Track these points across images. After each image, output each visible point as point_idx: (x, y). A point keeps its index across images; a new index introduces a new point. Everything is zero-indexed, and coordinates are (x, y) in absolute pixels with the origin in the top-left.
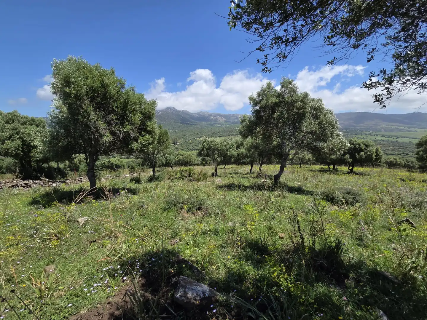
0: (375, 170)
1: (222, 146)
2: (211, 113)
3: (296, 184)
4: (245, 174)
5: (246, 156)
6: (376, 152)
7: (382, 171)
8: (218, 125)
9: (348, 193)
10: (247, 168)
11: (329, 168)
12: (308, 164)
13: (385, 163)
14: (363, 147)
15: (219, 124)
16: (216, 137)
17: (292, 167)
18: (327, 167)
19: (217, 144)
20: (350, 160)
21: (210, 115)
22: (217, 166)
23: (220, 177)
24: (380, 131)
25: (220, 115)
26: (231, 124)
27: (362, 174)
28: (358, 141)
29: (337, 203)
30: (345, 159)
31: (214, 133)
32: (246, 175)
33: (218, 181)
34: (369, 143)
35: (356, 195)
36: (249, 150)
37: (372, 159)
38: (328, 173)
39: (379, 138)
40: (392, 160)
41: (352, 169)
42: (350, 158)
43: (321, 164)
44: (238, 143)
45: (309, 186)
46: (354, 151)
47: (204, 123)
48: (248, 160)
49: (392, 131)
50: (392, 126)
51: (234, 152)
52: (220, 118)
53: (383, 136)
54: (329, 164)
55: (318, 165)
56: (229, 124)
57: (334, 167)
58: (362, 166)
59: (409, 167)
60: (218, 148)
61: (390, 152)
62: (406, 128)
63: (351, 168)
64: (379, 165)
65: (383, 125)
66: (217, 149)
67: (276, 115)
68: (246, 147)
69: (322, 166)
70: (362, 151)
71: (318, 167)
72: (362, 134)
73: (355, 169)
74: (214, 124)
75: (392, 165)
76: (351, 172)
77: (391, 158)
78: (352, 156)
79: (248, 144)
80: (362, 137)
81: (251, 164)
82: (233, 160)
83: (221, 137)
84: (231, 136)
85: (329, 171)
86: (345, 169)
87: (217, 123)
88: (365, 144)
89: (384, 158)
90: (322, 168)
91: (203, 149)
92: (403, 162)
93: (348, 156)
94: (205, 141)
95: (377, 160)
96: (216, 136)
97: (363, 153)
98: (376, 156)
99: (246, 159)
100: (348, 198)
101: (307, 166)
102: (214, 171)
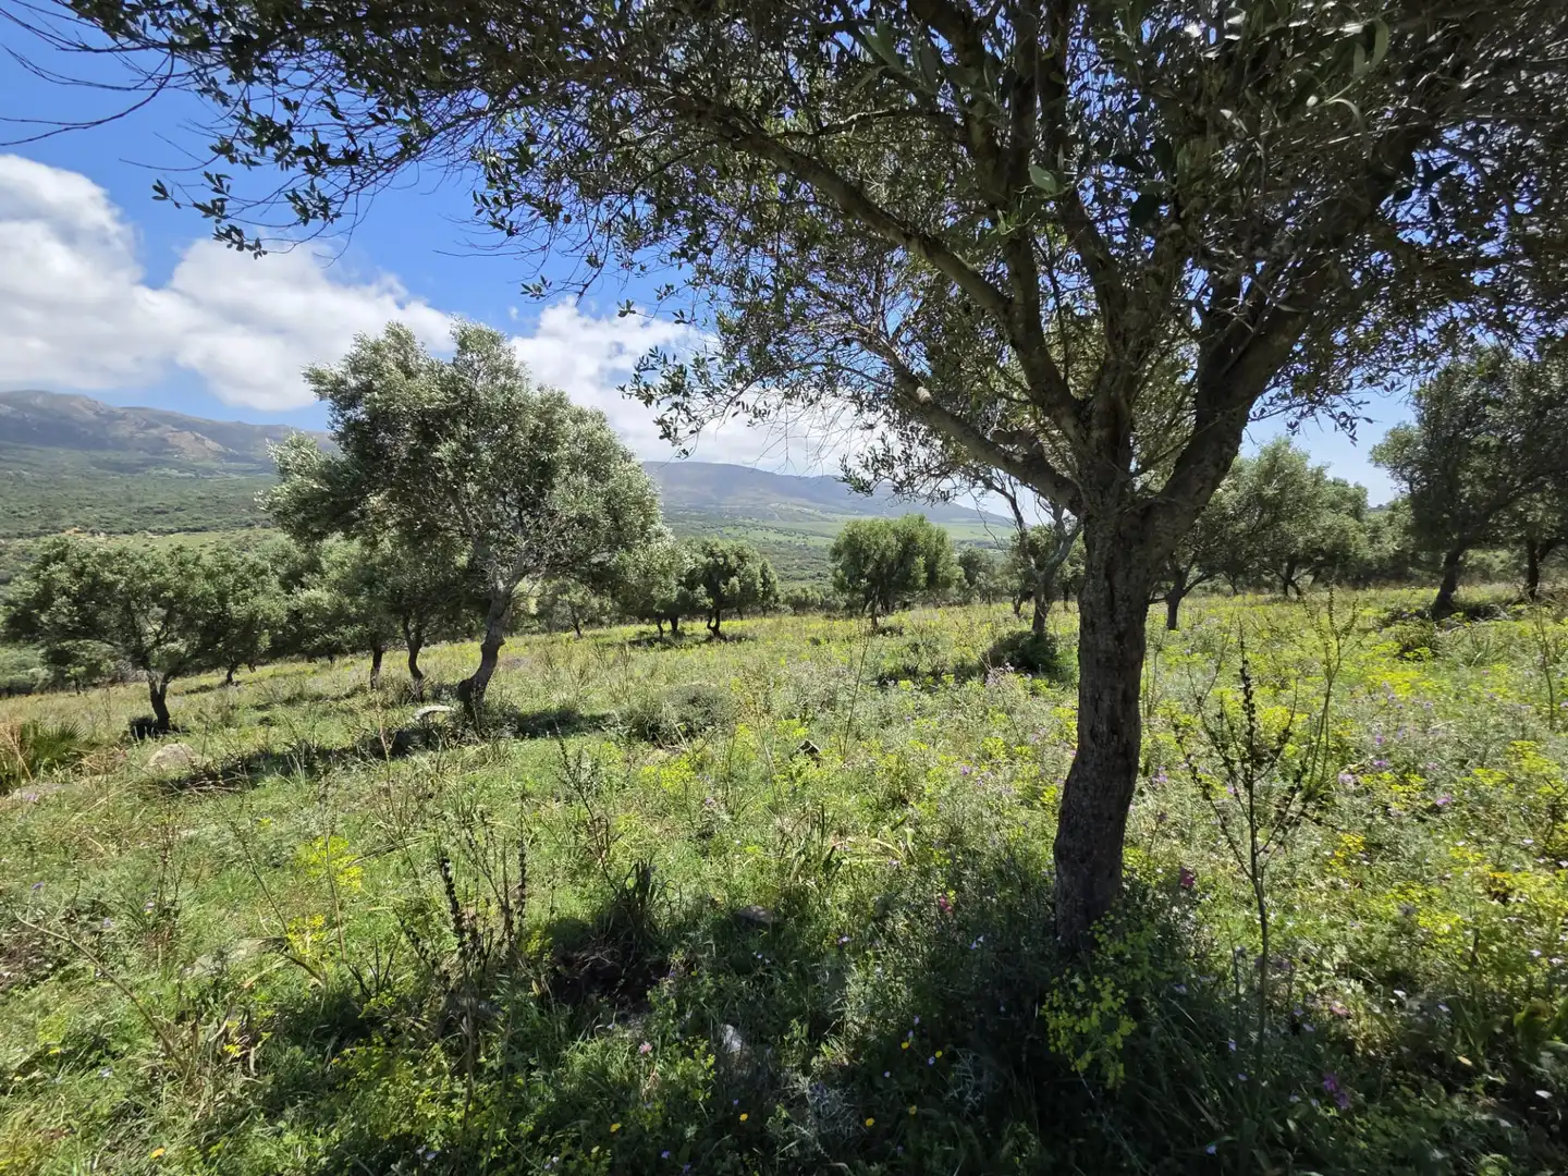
0: (768, 621)
1: (191, 577)
2: (117, 404)
3: (556, 700)
4: (348, 696)
5: (338, 617)
6: (763, 575)
7: (779, 624)
8: (175, 473)
9: (693, 701)
10: (353, 670)
11: (661, 631)
12: (601, 624)
13: (785, 602)
14: (733, 561)
15: (180, 467)
16: (160, 532)
17: (549, 640)
18: (654, 628)
19: (153, 571)
20: (708, 601)
21: (112, 417)
22: (165, 680)
23: (187, 732)
24: (771, 517)
25: (183, 425)
26: (260, 471)
27: (739, 638)
28: (724, 546)
29: (666, 737)
30: (696, 600)
31: (142, 511)
32: (349, 701)
33: (164, 757)
34: (747, 552)
35: (710, 702)
36: (348, 588)
37: (756, 593)
38: (658, 645)
39: (772, 537)
40: (798, 592)
41: (718, 625)
42: (708, 595)
43: (642, 620)
44: (294, 561)
45: (597, 701)
46: (715, 573)
47: (66, 458)
48: (349, 632)
49: (793, 518)
50: (793, 505)
51: (272, 604)
52: (185, 439)
53: (779, 531)
54: (658, 619)
55: (632, 622)
56: (245, 472)
57: (675, 624)
58: (740, 614)
59: (828, 608)
60: (164, 587)
61: (796, 573)
62: (818, 513)
63: (713, 624)
64: (776, 610)
65: (776, 503)
66: (155, 594)
67: (444, 451)
68: (334, 575)
69: (643, 627)
70: (733, 573)
71: (631, 630)
72: (736, 526)
73: (724, 626)
74: (146, 464)
75: (800, 605)
76: (716, 634)
77: (797, 588)
78: (713, 591)
79: (343, 564)
80: (736, 533)
81: (375, 647)
82: (265, 642)
83: (196, 530)
84: (265, 527)
85: (660, 639)
86: (700, 627)
87: (165, 463)
88: (737, 554)
89: (780, 588)
90: (642, 633)
91: (44, 600)
92: (818, 596)
93: (701, 589)
94: (61, 557)
95: (766, 594)
96: (166, 527)
97: (734, 580)
98: (764, 585)
99: (342, 629)
100: (691, 715)
101: (598, 631)
102: (147, 710)
